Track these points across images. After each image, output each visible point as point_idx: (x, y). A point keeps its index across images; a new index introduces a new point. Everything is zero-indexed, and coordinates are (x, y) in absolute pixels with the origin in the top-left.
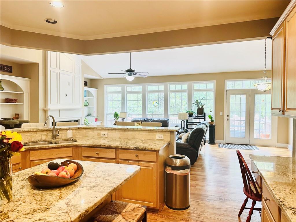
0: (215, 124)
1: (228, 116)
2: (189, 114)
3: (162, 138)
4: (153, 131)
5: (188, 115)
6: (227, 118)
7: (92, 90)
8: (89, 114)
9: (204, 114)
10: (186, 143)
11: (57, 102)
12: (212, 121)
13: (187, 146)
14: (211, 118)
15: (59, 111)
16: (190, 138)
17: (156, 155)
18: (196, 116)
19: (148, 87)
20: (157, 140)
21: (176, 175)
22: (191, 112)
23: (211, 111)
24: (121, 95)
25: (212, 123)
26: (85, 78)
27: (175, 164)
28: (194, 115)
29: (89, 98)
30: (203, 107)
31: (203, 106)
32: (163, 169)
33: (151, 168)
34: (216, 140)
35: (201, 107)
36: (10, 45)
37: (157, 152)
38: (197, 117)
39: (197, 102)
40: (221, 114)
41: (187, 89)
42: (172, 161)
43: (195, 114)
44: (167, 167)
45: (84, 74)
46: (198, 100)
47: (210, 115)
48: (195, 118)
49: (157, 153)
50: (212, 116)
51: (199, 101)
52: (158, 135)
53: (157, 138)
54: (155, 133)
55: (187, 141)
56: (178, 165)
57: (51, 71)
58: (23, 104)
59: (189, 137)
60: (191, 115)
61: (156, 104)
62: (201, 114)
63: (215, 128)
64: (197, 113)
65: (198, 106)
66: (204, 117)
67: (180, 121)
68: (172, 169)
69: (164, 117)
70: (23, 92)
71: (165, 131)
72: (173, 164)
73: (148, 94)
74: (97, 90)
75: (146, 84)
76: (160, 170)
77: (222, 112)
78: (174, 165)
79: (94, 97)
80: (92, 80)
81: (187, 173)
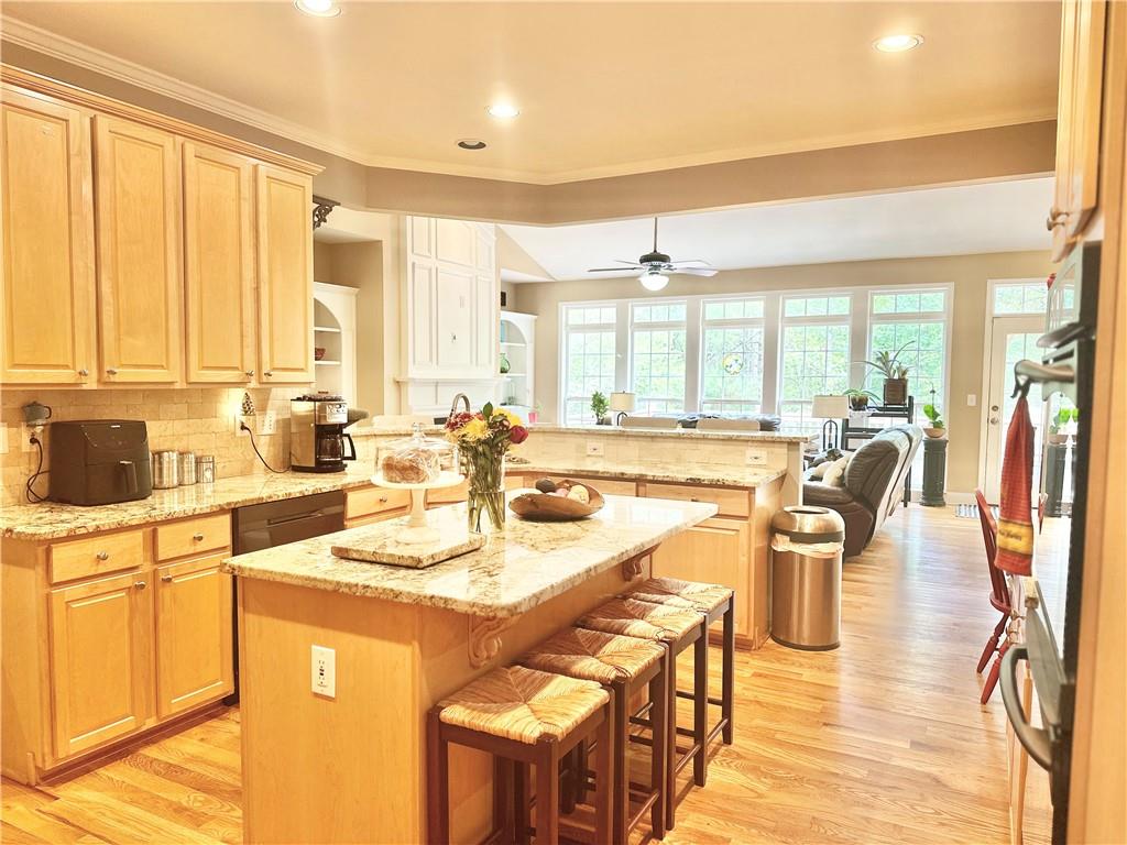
0: (945, 436)
1: (995, 408)
2: (854, 400)
3: (763, 461)
4: (735, 440)
5: (848, 403)
6: (993, 414)
7: (522, 321)
8: (509, 399)
9: (907, 401)
10: (835, 488)
11: (431, 360)
12: (938, 425)
13: (840, 497)
14: (935, 415)
15: (436, 386)
16: (849, 472)
17: (747, 500)
18: (879, 409)
19: (708, 305)
20: (749, 466)
21: (802, 556)
22: (861, 393)
23: (933, 392)
24: (614, 334)
25: (938, 432)
26: (504, 282)
27: (800, 528)
28: (870, 403)
29: (510, 347)
30: (906, 377)
31: (904, 373)
32: (765, 543)
33: (733, 533)
34: (949, 493)
35: (896, 377)
36: (363, 208)
37: (751, 490)
38: (884, 411)
39: (884, 359)
40: (971, 400)
41: (847, 313)
42: (792, 519)
43: (876, 400)
44: (778, 536)
45: (502, 270)
46: (887, 353)
47: (930, 402)
48: (873, 415)
49: (750, 493)
50: (937, 410)
51: (891, 357)
52: (752, 451)
53: (749, 461)
54: (741, 448)
55: (840, 481)
56: (808, 529)
57: (413, 264)
58: (338, 363)
59: (847, 470)
60: (859, 404)
61: (736, 368)
62: (897, 398)
63: (947, 450)
64: (882, 398)
65: (888, 372)
66: (907, 412)
67: (820, 422)
68: (791, 541)
69: (764, 411)
70: (339, 328)
71: (774, 442)
72: (794, 528)
73: (707, 331)
74: (536, 321)
75: (702, 299)
76: (758, 542)
77: (974, 396)
78: (797, 530)
79: (524, 342)
80: (519, 287)
81: (833, 553)
